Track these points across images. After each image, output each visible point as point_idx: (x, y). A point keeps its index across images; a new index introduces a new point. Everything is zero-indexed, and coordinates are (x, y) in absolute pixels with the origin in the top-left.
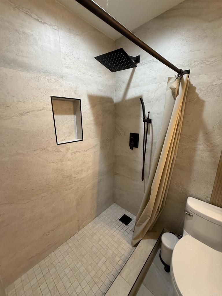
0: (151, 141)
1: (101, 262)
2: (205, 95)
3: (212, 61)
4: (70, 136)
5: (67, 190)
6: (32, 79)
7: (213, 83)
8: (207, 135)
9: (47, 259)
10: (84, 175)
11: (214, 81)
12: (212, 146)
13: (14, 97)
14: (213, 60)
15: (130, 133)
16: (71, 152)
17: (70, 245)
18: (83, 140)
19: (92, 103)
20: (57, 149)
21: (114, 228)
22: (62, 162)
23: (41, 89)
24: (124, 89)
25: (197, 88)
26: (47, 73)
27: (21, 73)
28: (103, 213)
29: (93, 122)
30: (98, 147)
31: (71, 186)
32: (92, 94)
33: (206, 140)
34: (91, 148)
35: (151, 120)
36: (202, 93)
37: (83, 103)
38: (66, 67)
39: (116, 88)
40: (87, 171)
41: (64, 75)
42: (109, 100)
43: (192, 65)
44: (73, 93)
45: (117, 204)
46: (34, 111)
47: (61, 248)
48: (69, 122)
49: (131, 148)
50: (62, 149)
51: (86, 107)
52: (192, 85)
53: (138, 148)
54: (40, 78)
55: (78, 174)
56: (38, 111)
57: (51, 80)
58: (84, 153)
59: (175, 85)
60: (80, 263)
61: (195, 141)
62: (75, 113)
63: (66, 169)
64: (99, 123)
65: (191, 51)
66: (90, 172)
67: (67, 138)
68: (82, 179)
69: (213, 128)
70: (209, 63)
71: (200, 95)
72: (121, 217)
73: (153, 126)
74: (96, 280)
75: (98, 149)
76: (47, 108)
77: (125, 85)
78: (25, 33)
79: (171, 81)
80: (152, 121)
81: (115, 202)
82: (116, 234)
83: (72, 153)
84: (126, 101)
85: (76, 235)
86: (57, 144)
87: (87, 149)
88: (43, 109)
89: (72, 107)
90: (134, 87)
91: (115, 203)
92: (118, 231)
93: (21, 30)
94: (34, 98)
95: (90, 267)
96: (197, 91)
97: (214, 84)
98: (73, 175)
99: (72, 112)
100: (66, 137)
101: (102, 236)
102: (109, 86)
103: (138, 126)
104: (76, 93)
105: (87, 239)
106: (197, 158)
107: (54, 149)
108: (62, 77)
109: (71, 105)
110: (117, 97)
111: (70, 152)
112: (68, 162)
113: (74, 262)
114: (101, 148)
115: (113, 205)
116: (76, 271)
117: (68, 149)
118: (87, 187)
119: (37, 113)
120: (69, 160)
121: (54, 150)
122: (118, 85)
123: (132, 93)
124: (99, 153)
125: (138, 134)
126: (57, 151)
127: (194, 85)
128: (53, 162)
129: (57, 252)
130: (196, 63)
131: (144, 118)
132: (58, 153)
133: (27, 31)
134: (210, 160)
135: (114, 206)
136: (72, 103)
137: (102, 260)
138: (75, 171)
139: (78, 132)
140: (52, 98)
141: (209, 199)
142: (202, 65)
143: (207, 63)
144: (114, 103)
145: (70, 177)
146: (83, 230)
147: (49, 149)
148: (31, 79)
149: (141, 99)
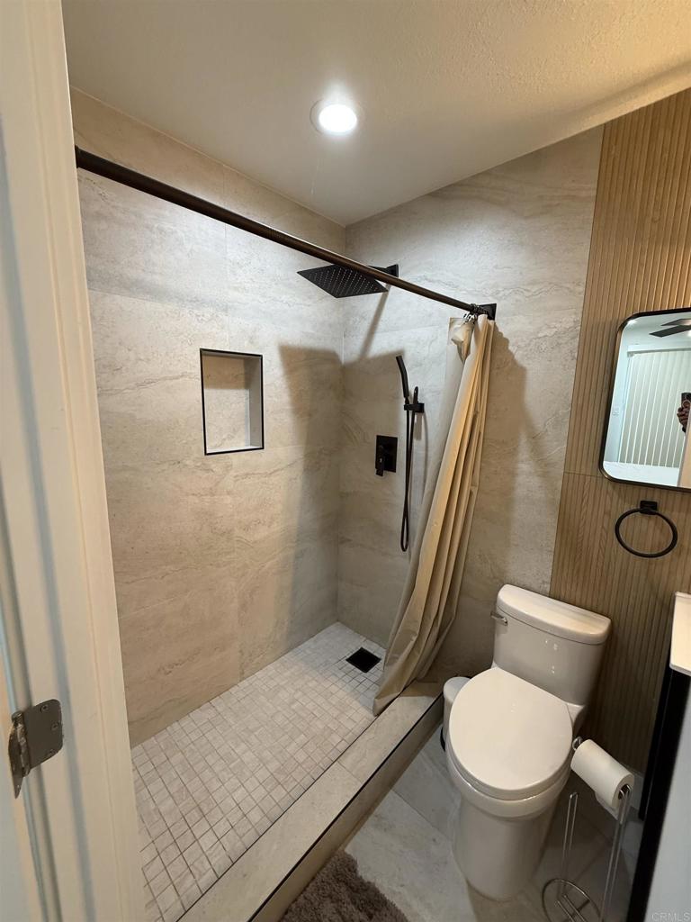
0: (424, 455)
1: (294, 744)
2: (526, 355)
3: (533, 291)
4: (233, 437)
5: (218, 566)
6: (168, 315)
7: (538, 332)
8: (535, 438)
9: (164, 736)
10: (261, 533)
11: (540, 329)
12: (546, 465)
13: (129, 350)
14: (535, 289)
15: (378, 437)
16: (235, 474)
17: (219, 709)
18: (263, 448)
19: (288, 365)
20: (204, 464)
21: (333, 677)
22: (214, 495)
23: (182, 333)
24: (364, 333)
25: (512, 341)
26: (197, 302)
27: (148, 304)
28: (306, 643)
29: (288, 407)
30: (300, 467)
31: (228, 557)
32: (290, 343)
33: (532, 451)
34: (282, 469)
35: (422, 405)
36: (521, 352)
37: (268, 362)
38: (236, 289)
39: (345, 330)
40: (269, 526)
41: (229, 304)
42: (330, 357)
43: (500, 295)
44: (246, 342)
45: (343, 623)
46: (165, 379)
47: (196, 714)
48: (234, 405)
49: (380, 473)
50: (213, 466)
51: (273, 373)
52: (501, 334)
53: (394, 471)
54: (181, 314)
55: (246, 528)
56: (171, 379)
57: (203, 316)
58: (263, 479)
59: (461, 333)
60: (243, 746)
61: (513, 453)
62: (247, 385)
63: (220, 514)
64: (304, 409)
65: (496, 267)
66: (276, 527)
67: (227, 441)
68: (255, 542)
69: (545, 425)
70: (530, 294)
71: (517, 357)
72: (351, 655)
73: (428, 419)
74: (281, 778)
75: (297, 472)
76: (191, 373)
77: (366, 325)
78: (161, 230)
79: (456, 326)
80: (426, 408)
81: (338, 621)
82: (337, 689)
83: (237, 476)
84: (369, 361)
85: (233, 690)
86: (206, 454)
87: (272, 470)
88: (182, 376)
89: (242, 371)
90: (385, 331)
91: (339, 623)
92: (340, 684)
93: (156, 226)
94: (167, 354)
95: (267, 754)
96: (510, 348)
97: (540, 335)
98: (237, 532)
99: (242, 382)
100: (224, 439)
101: (300, 693)
102: (330, 326)
103: (394, 418)
104: (252, 343)
105: (262, 698)
106: (520, 492)
107: (198, 464)
108: (226, 310)
109: (239, 369)
110: (349, 351)
111: (233, 473)
112: (228, 497)
113: (229, 742)
114: (305, 470)
115: (332, 628)
116: (233, 761)
117: (228, 468)
118: (267, 565)
119: (170, 383)
120: (229, 493)
121: (198, 467)
122: (351, 322)
123: (383, 345)
124: (299, 483)
125: (396, 439)
126: (205, 470)
127: (505, 335)
128: (193, 495)
129: (185, 722)
130: (507, 292)
131: (407, 401)
132: (207, 474)
133: (167, 226)
134: (543, 496)
135: (334, 629)
136: (242, 361)
137: (298, 740)
138: (240, 522)
139: (253, 430)
140: (203, 352)
141: (547, 587)
142: (517, 297)
143: (527, 294)
144: (341, 363)
145: (228, 534)
146: (252, 679)
147: (188, 462)
148: (165, 315)
149: (399, 360)
